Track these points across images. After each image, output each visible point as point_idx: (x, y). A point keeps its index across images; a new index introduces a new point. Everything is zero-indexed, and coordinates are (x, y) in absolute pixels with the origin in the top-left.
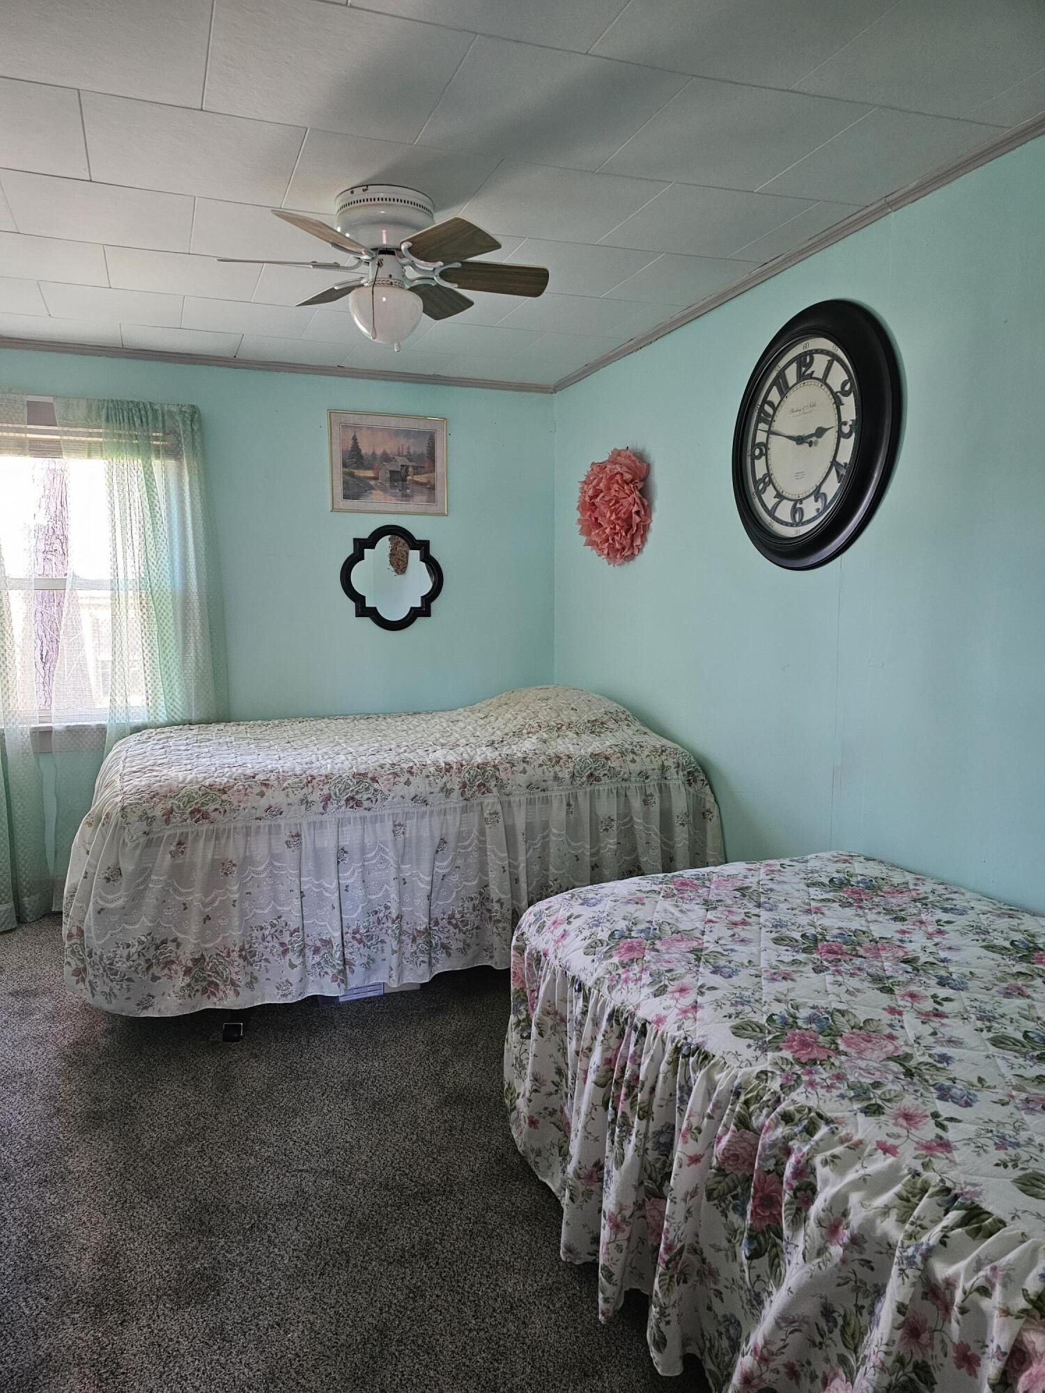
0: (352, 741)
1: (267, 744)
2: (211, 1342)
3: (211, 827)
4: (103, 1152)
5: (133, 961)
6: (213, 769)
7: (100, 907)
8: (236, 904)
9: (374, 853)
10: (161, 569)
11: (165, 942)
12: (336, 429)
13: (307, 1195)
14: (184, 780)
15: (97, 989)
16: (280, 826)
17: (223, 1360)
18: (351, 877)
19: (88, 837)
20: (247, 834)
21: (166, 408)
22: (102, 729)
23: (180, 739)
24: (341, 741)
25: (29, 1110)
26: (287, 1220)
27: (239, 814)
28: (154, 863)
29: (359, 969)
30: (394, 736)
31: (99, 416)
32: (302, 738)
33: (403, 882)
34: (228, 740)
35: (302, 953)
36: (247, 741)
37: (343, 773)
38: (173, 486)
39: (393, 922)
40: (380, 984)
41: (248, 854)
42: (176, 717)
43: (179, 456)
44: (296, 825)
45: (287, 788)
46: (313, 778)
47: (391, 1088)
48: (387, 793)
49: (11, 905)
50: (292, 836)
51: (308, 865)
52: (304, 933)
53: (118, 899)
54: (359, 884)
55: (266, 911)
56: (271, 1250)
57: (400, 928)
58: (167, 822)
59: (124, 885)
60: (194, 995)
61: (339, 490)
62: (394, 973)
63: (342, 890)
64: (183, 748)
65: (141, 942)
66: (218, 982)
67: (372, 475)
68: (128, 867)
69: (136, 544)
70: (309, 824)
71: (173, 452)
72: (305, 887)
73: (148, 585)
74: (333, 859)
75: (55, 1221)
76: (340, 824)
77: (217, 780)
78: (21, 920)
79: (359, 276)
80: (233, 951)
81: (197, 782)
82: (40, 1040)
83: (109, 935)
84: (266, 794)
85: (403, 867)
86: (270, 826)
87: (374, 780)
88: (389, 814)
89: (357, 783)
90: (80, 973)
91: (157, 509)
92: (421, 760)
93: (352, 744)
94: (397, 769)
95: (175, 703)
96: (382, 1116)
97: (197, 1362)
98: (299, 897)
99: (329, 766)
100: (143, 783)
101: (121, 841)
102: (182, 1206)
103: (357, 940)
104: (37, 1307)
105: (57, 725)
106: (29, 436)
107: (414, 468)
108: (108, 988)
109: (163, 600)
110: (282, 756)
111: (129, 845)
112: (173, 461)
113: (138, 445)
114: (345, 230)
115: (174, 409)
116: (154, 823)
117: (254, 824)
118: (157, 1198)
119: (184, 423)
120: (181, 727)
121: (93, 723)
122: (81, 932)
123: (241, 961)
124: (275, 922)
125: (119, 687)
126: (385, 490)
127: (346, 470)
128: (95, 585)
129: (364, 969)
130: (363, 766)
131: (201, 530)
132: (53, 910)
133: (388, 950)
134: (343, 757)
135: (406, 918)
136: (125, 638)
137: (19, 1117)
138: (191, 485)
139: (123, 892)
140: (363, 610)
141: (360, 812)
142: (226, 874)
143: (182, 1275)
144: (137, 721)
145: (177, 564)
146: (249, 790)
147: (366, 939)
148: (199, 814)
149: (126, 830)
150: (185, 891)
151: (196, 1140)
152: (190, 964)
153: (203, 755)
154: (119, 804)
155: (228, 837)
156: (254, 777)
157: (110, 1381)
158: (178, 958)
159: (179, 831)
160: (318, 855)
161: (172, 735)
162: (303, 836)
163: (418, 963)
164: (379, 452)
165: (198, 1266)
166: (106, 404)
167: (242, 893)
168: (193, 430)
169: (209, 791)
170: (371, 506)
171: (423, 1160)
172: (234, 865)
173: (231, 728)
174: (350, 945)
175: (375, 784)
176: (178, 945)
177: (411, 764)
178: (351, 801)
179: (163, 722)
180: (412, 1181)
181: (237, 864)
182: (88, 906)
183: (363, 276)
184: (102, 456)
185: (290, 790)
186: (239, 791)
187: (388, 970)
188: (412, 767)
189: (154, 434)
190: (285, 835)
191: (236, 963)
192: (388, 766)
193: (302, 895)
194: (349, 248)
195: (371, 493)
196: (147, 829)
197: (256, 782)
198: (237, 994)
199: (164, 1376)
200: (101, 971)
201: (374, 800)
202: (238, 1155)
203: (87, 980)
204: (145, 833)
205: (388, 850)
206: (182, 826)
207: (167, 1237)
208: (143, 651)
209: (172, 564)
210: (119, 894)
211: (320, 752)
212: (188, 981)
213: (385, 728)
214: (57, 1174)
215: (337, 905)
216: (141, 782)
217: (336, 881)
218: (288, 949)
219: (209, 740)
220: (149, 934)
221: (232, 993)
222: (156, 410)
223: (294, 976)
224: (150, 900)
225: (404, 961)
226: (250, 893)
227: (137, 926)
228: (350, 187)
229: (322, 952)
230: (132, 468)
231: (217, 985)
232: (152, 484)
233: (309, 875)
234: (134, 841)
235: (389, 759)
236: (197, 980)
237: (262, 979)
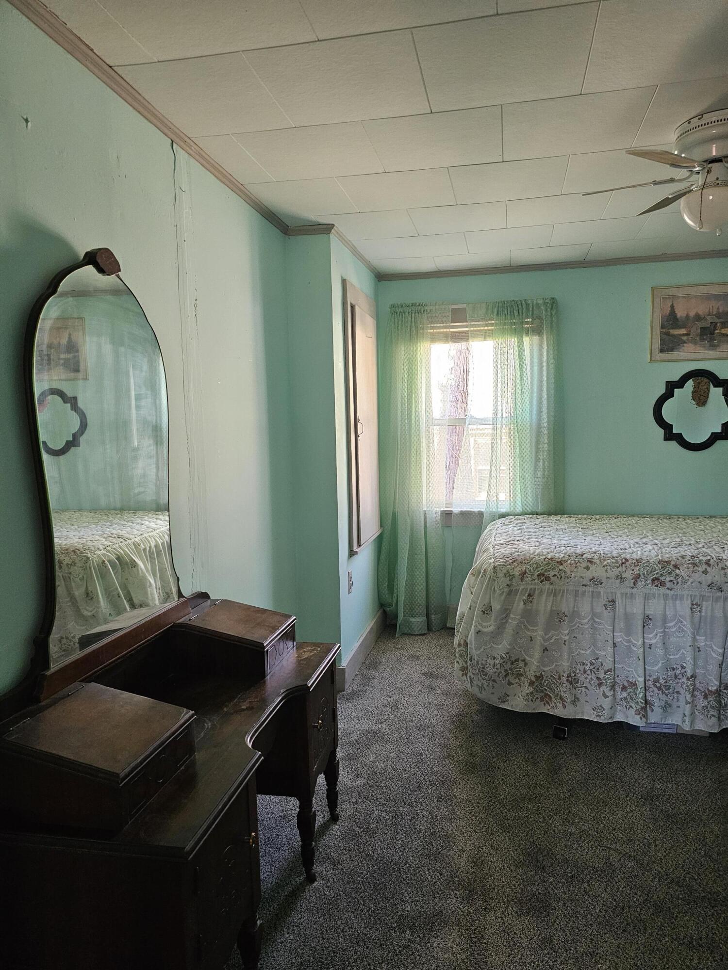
0: (657, 536)
1: (591, 533)
2: (543, 946)
3: (551, 587)
4: (475, 790)
5: (497, 669)
6: (554, 547)
7: (478, 630)
8: (566, 643)
9: (674, 623)
10: (524, 410)
11: (517, 660)
12: (657, 300)
13: (613, 868)
14: (534, 553)
15: (474, 682)
16: (600, 593)
17: (551, 963)
18: (654, 638)
19: (472, 583)
20: (576, 596)
21: (535, 302)
22: (481, 514)
23: (531, 525)
24: (648, 534)
25: (432, 750)
26: (598, 881)
27: (571, 580)
28: (513, 606)
29: (658, 710)
30: (693, 534)
31: (493, 312)
32: (617, 530)
33: (697, 650)
34: (563, 527)
35: (613, 688)
36: (576, 529)
37: (651, 559)
38: (536, 354)
39: (688, 679)
40: (674, 725)
41: (575, 609)
42: (528, 509)
43: (541, 333)
44: (612, 593)
45: (606, 566)
46: (627, 560)
47: (683, 808)
48: (687, 578)
49: (425, 618)
50: (609, 601)
51: (620, 624)
52: (615, 674)
53: (490, 627)
54: (660, 645)
55: (588, 652)
56: (586, 898)
57: (694, 685)
58: (522, 579)
59: (493, 618)
60: (535, 700)
61: (657, 345)
62: (687, 719)
63: (647, 647)
64: (533, 530)
65: (502, 658)
66: (551, 695)
67: (685, 332)
68: (496, 606)
69: (510, 394)
70: (622, 594)
71: (537, 331)
72: (617, 640)
73: (515, 421)
74: (640, 623)
75: (446, 826)
76: (646, 597)
77: (557, 555)
78: (429, 629)
79: (690, 183)
80: (563, 676)
81: (543, 555)
82: (440, 707)
83: (482, 650)
84: (591, 569)
85: (698, 637)
86: (593, 592)
87: (676, 566)
88: (688, 595)
89: (662, 568)
90: (464, 669)
91: (524, 370)
92: (717, 555)
93: (657, 538)
94: (696, 560)
95: (527, 500)
96: (675, 827)
97: (533, 957)
98: (612, 647)
99: (639, 553)
100: (507, 552)
101: (493, 588)
102: (524, 844)
103: (657, 687)
104: (435, 877)
105: (456, 510)
106: (452, 330)
107: (722, 323)
108: (481, 683)
109: (524, 431)
110: (603, 542)
111: (498, 591)
112: (537, 337)
113: (515, 329)
114: (681, 152)
115: (540, 302)
116: (513, 580)
117: (581, 589)
118: (508, 832)
119: (546, 310)
120: (531, 516)
121: (476, 510)
122: (466, 644)
123: (568, 684)
124: (593, 661)
125: (493, 488)
126: (695, 343)
127: (664, 330)
128: (482, 421)
129: (662, 711)
130: (667, 555)
131: (552, 382)
132: (447, 626)
133: (682, 698)
134: (651, 547)
135: (700, 678)
136: (499, 456)
137: (427, 753)
138: (548, 351)
139: (492, 622)
140: (670, 434)
141: (663, 590)
142: (560, 621)
143: (524, 892)
144: (504, 509)
145: (535, 407)
146: (578, 564)
147: (664, 688)
148: (543, 577)
149: (496, 582)
150: (532, 628)
151: (534, 802)
152: (533, 679)
153: (546, 536)
154: (492, 564)
155: (562, 596)
156: (582, 556)
157: (477, 945)
158: (525, 673)
159: (530, 587)
160: (628, 618)
161: (525, 521)
162: (617, 603)
163: (709, 716)
164: (692, 314)
165: (534, 890)
166: (497, 305)
167: (570, 637)
168: (551, 314)
169: (550, 562)
170: (682, 356)
171: (710, 873)
172: (566, 616)
173: (565, 519)
174: (651, 689)
175: (677, 570)
176: (526, 664)
177: (709, 558)
178: (656, 581)
179: (519, 512)
180: (700, 886)
181: (568, 615)
182: (471, 627)
183: (693, 183)
184: (493, 338)
185: (609, 568)
186: (571, 564)
187: (682, 716)
188: (709, 560)
189: (526, 320)
190: (603, 600)
191: (564, 685)
192: (688, 557)
193: (615, 645)
194: (685, 165)
195: (683, 346)
196: (509, 583)
197: (583, 559)
198: (565, 707)
199: (511, 957)
200: (477, 671)
201: (675, 582)
202: (563, 822)
203: (468, 675)
204: (508, 585)
205: (685, 623)
206: (532, 584)
207: (514, 862)
208: (509, 464)
209: (531, 406)
210: (489, 623)
211: (631, 542)
212: (531, 690)
213: (685, 527)
214: (448, 796)
215: (641, 657)
216: (506, 551)
217: (642, 639)
218: (603, 683)
219: (550, 527)
220: (508, 653)
221: (561, 705)
222: (529, 304)
223: (606, 703)
224: (509, 630)
225: (697, 712)
226: (576, 638)
227: (500, 646)
228: (688, 119)
229: (629, 691)
230: (510, 344)
231: (550, 697)
232: (522, 354)
233: (621, 632)
234: (501, 590)
235: (689, 552)
236: (537, 691)
237: (582, 700)
